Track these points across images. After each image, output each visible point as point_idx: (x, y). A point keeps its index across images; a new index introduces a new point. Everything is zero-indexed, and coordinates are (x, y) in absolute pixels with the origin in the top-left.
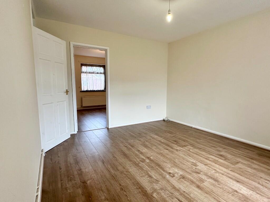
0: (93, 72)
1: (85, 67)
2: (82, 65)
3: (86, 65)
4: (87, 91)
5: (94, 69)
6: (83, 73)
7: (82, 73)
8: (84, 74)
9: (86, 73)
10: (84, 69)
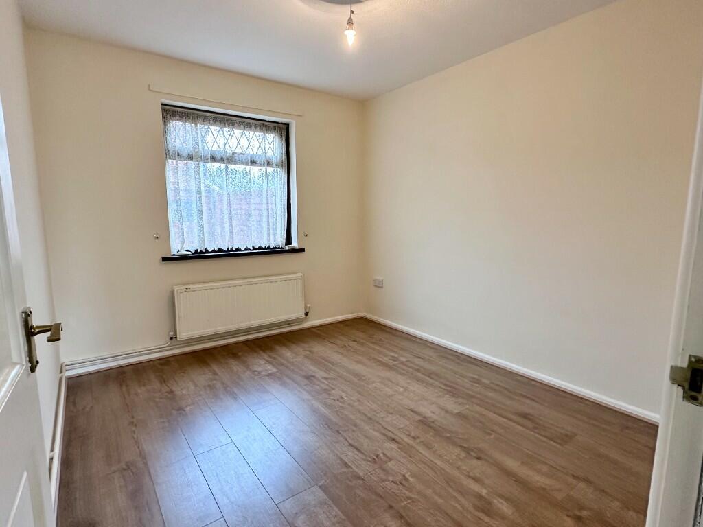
0: (229, 154)
1: (189, 125)
2: (170, 112)
3: (192, 115)
4: (200, 256)
5: (233, 142)
6: (173, 157)
7: (168, 155)
8: (181, 163)
9: (191, 157)
10: (181, 134)
